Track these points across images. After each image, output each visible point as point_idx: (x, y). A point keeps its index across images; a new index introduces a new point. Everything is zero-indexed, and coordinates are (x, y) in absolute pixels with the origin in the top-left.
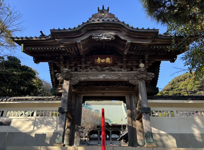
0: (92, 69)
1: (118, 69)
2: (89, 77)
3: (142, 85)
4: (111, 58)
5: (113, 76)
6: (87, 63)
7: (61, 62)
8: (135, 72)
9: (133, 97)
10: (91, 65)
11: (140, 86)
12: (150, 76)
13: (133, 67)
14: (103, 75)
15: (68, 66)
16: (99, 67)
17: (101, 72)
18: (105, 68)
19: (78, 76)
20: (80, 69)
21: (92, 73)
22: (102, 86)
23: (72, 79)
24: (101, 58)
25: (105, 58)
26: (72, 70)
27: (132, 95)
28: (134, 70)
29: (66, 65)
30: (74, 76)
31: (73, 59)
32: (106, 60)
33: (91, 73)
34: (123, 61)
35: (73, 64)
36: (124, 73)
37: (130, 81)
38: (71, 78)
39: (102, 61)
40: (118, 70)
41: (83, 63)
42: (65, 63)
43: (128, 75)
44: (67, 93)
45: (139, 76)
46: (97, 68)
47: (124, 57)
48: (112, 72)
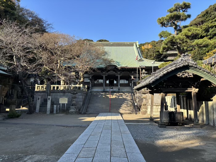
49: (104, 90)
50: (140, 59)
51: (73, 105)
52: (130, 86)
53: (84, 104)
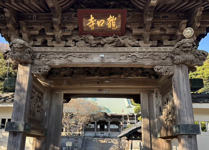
0: (77, 41)
1: (133, 41)
2: (70, 58)
3: (181, 75)
4: (119, 16)
5: (121, 58)
6: (66, 28)
7: (9, 26)
8: (169, 49)
9: (154, 95)
10: (75, 32)
11: (178, 78)
12: (200, 56)
13: (163, 37)
14: (101, 55)
15: (26, 35)
16: (92, 37)
17: (96, 49)
18: (105, 40)
19: (47, 57)
20: (52, 41)
21: (78, 50)
22: (98, 75)
23: (36, 62)
24: (97, 18)
25: (105, 17)
26: (36, 44)
27: (153, 92)
28: (165, 44)
29: (21, 31)
30: (40, 56)
31: (37, 18)
32: (106, 21)
33: (76, 49)
34: (145, 24)
35: (36, 30)
36: (144, 50)
37: (157, 67)
38: (33, 60)
39: (98, 23)
40: (133, 44)
41: (56, 27)
42: (18, 28)
43: (153, 54)
44: (24, 91)
45: (178, 57)
46: (87, 41)
47: (148, 13)
48: (120, 49)
49: (96, 134)
50: (128, 106)
51: (75, 147)
52: (120, 131)
53: (82, 147)
